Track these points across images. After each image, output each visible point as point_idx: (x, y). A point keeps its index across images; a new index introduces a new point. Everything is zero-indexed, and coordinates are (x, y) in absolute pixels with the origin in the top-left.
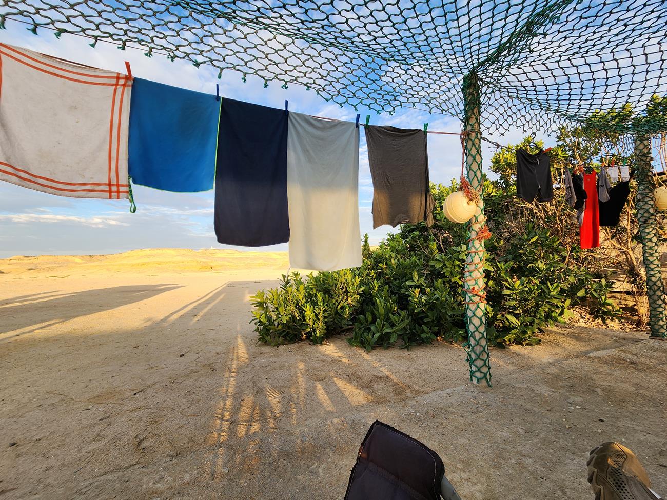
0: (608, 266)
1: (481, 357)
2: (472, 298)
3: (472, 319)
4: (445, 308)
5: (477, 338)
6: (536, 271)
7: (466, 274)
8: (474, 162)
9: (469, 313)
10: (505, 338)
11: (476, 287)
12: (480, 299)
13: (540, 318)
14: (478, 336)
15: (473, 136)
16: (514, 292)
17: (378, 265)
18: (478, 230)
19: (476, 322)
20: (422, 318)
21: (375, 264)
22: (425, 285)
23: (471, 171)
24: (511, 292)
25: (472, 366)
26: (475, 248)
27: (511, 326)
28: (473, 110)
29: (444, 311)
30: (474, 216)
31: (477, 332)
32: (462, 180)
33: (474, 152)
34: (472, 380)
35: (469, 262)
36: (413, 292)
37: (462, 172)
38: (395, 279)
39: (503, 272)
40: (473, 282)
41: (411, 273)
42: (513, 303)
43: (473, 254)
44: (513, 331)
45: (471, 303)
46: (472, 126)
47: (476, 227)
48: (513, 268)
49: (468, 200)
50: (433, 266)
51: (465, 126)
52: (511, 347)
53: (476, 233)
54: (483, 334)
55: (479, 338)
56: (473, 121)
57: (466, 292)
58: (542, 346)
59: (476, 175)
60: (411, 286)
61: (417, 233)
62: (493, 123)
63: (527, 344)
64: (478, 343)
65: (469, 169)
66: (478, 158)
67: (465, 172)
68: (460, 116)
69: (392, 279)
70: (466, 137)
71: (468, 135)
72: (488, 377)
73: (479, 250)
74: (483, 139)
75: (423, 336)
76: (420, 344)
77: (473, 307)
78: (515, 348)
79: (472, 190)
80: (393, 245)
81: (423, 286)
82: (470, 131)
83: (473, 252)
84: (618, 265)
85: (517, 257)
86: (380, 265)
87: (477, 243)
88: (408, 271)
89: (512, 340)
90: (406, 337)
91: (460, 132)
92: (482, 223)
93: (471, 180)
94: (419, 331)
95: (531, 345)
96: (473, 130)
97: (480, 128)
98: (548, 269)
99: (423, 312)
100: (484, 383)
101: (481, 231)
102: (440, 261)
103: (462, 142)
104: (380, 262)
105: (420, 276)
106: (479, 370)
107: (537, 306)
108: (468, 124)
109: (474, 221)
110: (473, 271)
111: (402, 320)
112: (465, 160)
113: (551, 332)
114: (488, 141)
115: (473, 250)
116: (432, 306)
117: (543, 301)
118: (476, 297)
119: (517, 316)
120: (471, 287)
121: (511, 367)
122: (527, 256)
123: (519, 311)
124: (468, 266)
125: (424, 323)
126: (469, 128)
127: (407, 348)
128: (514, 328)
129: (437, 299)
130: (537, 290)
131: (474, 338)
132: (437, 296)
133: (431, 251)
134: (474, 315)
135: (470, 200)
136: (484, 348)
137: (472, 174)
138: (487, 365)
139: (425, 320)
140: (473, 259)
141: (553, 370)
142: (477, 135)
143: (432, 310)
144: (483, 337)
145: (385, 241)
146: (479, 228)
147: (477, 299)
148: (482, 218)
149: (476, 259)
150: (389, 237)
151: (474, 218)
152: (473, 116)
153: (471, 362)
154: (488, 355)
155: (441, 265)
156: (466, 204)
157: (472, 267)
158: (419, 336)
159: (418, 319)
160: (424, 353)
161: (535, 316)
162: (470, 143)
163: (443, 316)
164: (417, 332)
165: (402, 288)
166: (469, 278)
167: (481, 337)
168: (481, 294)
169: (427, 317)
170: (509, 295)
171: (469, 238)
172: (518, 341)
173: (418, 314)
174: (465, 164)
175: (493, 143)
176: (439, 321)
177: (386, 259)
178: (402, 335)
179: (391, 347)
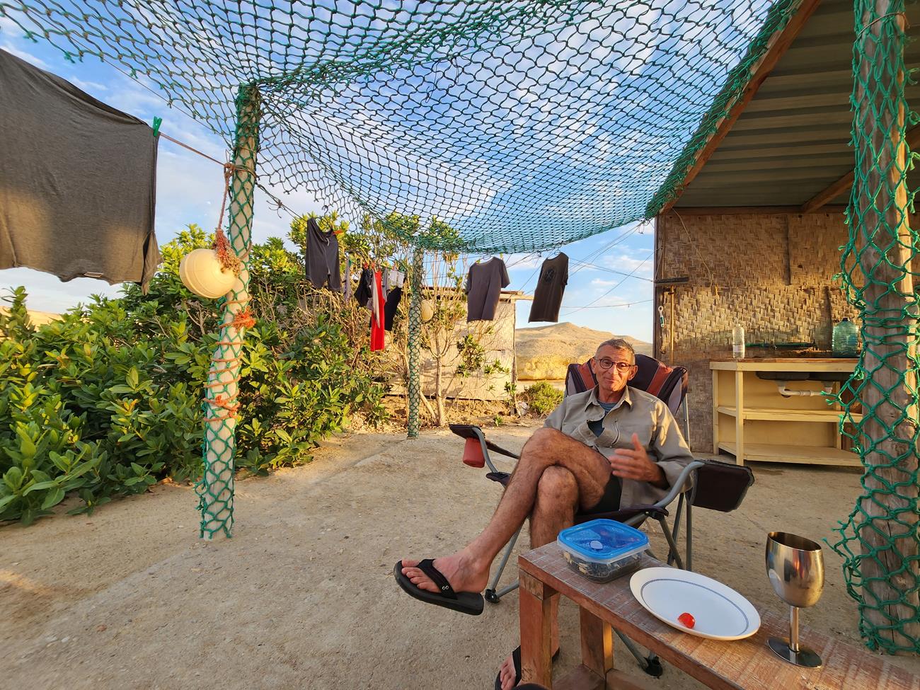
0: (390, 370)
1: (221, 498)
2: (217, 413)
3: (214, 443)
4: (182, 429)
5: (217, 472)
6: (319, 373)
7: (212, 377)
8: (241, 213)
9: (210, 436)
10: (271, 462)
11: (224, 397)
12: (229, 414)
13: (316, 431)
14: (219, 467)
15: (244, 175)
16: (290, 400)
17: (45, 355)
18: (236, 313)
19: (219, 447)
20: (134, 451)
21: (39, 352)
22: (152, 393)
23: (234, 225)
24: (288, 400)
25: (206, 515)
26: (229, 338)
27: (281, 445)
28: (247, 138)
29: (178, 434)
30: (232, 291)
31: (218, 463)
32: (219, 233)
33: (242, 198)
34: (202, 536)
35: (217, 359)
36: (123, 406)
37: (221, 222)
38: (87, 383)
39: (281, 374)
40: (220, 388)
41: (124, 373)
42: (287, 414)
43: (225, 347)
44: (282, 451)
45: (214, 420)
46: (244, 161)
47: (234, 308)
48: (294, 368)
49: (222, 266)
50: (172, 361)
51: (235, 156)
52: (277, 473)
53: (232, 316)
54: (227, 464)
55: (220, 470)
56: (245, 154)
57: (208, 403)
58: (314, 463)
59: (241, 233)
60: (121, 396)
61: (155, 304)
62: (277, 171)
63: (298, 465)
64: (218, 478)
65: (233, 220)
66: (247, 210)
67: (226, 222)
68: (229, 138)
69: (79, 382)
70: (233, 171)
71: (237, 172)
72: (228, 525)
73: (234, 341)
74: (259, 186)
75: (131, 482)
76: (122, 498)
77: (215, 426)
78: (283, 472)
79: (231, 253)
80: (99, 317)
81: (148, 394)
82: (241, 167)
83: (226, 344)
84: (397, 369)
85: (300, 354)
86: (52, 354)
87: (232, 332)
88: (118, 369)
89: (280, 463)
90: (88, 493)
91: (225, 162)
92: (243, 304)
93: (233, 238)
94: (121, 475)
95: (301, 465)
96: (244, 167)
97: (255, 169)
98: (331, 371)
99: (140, 440)
100: (221, 534)
101: (241, 315)
102: (186, 354)
103: (227, 177)
104: (51, 348)
105: (142, 378)
106: (215, 519)
107: (315, 416)
108: (239, 155)
109: (231, 299)
110: (222, 372)
111: (82, 460)
112: (227, 206)
113: (329, 444)
114: (267, 192)
115: (226, 340)
116: (158, 429)
117: (322, 410)
118: (223, 410)
119: (289, 430)
120: (216, 395)
121: (269, 500)
122: (312, 354)
123: (294, 423)
124: (216, 364)
125: (137, 460)
126: (239, 162)
127: (88, 511)
128: (285, 446)
129: (171, 416)
130: (316, 397)
131: (213, 472)
132: (169, 411)
133: (175, 337)
134: (217, 437)
135: (226, 266)
136: (227, 484)
137: (235, 230)
138: (229, 507)
139: (140, 454)
140: (225, 354)
141: (317, 491)
142: (249, 176)
143: (157, 434)
144: (227, 467)
145: (85, 309)
146: (238, 310)
147: (224, 413)
148: (244, 296)
149: (229, 355)
150: (94, 302)
151: (232, 295)
152: (246, 147)
153: (204, 508)
154: (232, 492)
155: (188, 360)
156: (218, 272)
157: (222, 366)
158: (121, 484)
159: (124, 455)
160: (126, 512)
161: (311, 429)
162: (238, 184)
163: (178, 442)
164: (118, 478)
165: (100, 399)
166: (215, 382)
167: (224, 468)
168: (231, 405)
169: (145, 447)
170: (284, 405)
171: (222, 323)
172: (288, 464)
173: (127, 444)
174: (227, 213)
175: (273, 198)
176: (168, 452)
177: (72, 343)
178: (81, 488)
179: (47, 518)
